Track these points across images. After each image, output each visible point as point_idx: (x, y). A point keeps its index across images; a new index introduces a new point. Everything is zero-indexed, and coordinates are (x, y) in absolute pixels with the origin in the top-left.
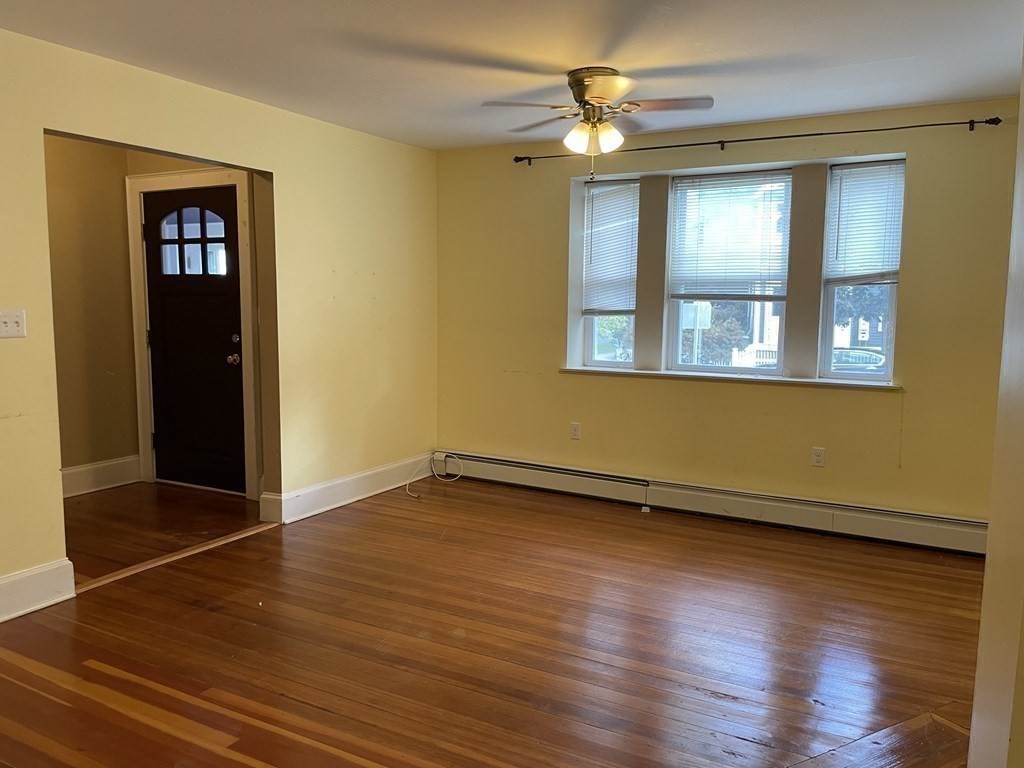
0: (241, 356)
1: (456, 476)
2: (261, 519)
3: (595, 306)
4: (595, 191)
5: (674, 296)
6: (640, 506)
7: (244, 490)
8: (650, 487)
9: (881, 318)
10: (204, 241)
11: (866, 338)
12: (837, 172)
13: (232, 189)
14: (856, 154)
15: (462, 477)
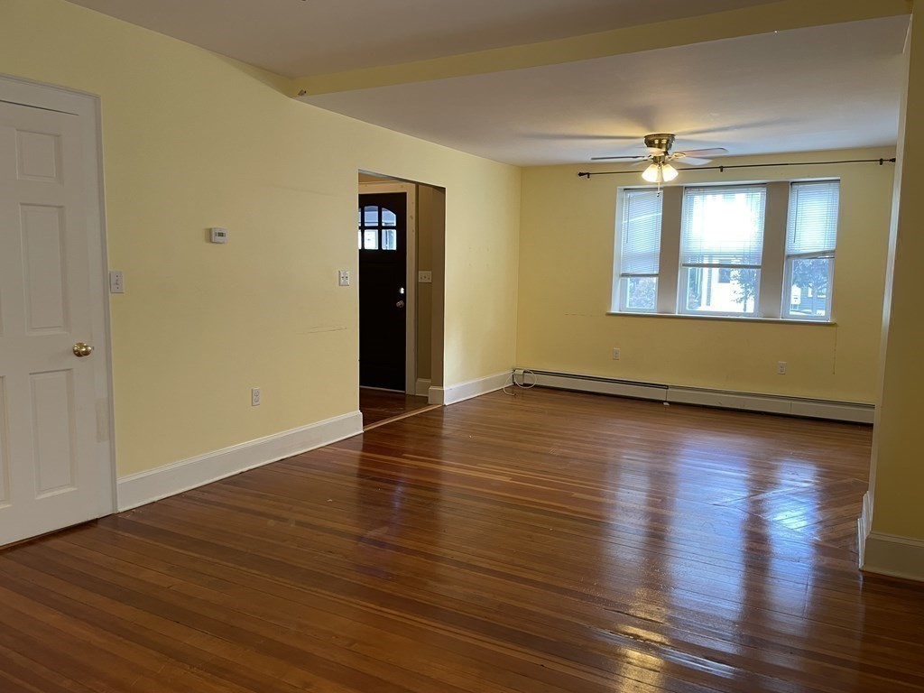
0: (405, 302)
1: (530, 385)
2: (429, 402)
3: (629, 271)
4: (631, 194)
5: (684, 265)
6: (662, 402)
7: (404, 389)
8: (670, 389)
9: (811, 285)
10: (380, 228)
11: (798, 302)
12: (795, 186)
13: (403, 195)
14: (809, 177)
15: (536, 386)
